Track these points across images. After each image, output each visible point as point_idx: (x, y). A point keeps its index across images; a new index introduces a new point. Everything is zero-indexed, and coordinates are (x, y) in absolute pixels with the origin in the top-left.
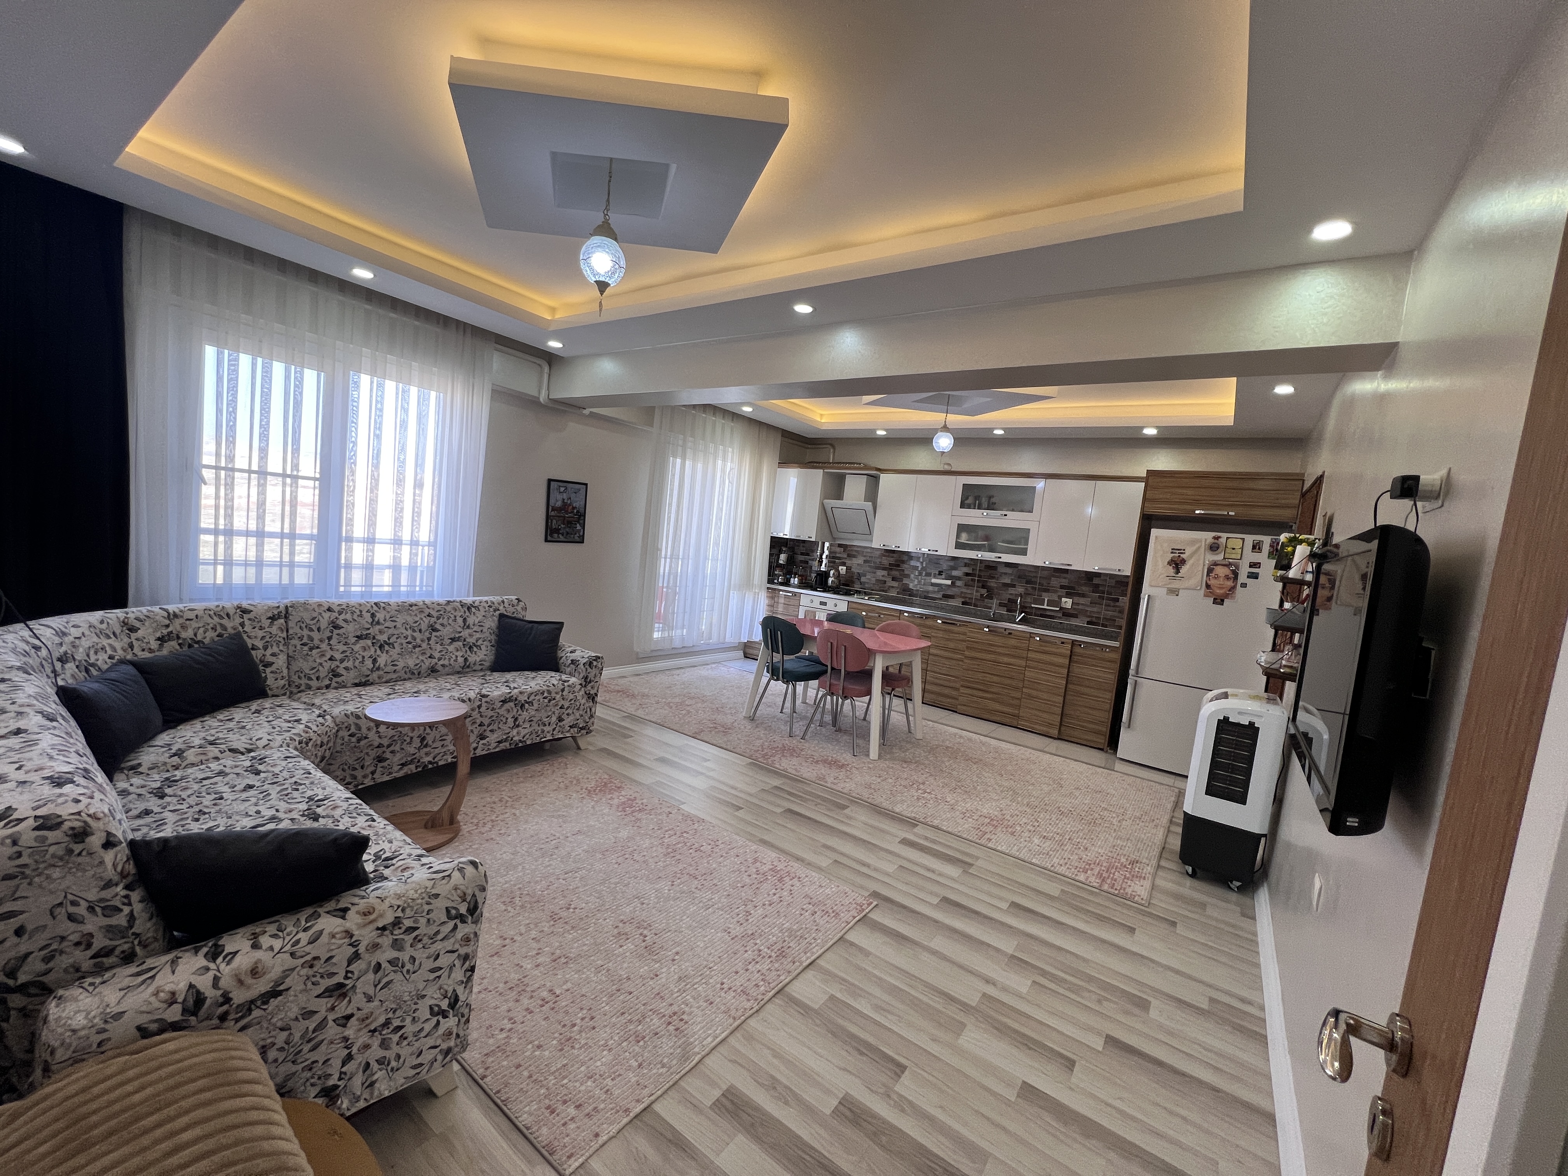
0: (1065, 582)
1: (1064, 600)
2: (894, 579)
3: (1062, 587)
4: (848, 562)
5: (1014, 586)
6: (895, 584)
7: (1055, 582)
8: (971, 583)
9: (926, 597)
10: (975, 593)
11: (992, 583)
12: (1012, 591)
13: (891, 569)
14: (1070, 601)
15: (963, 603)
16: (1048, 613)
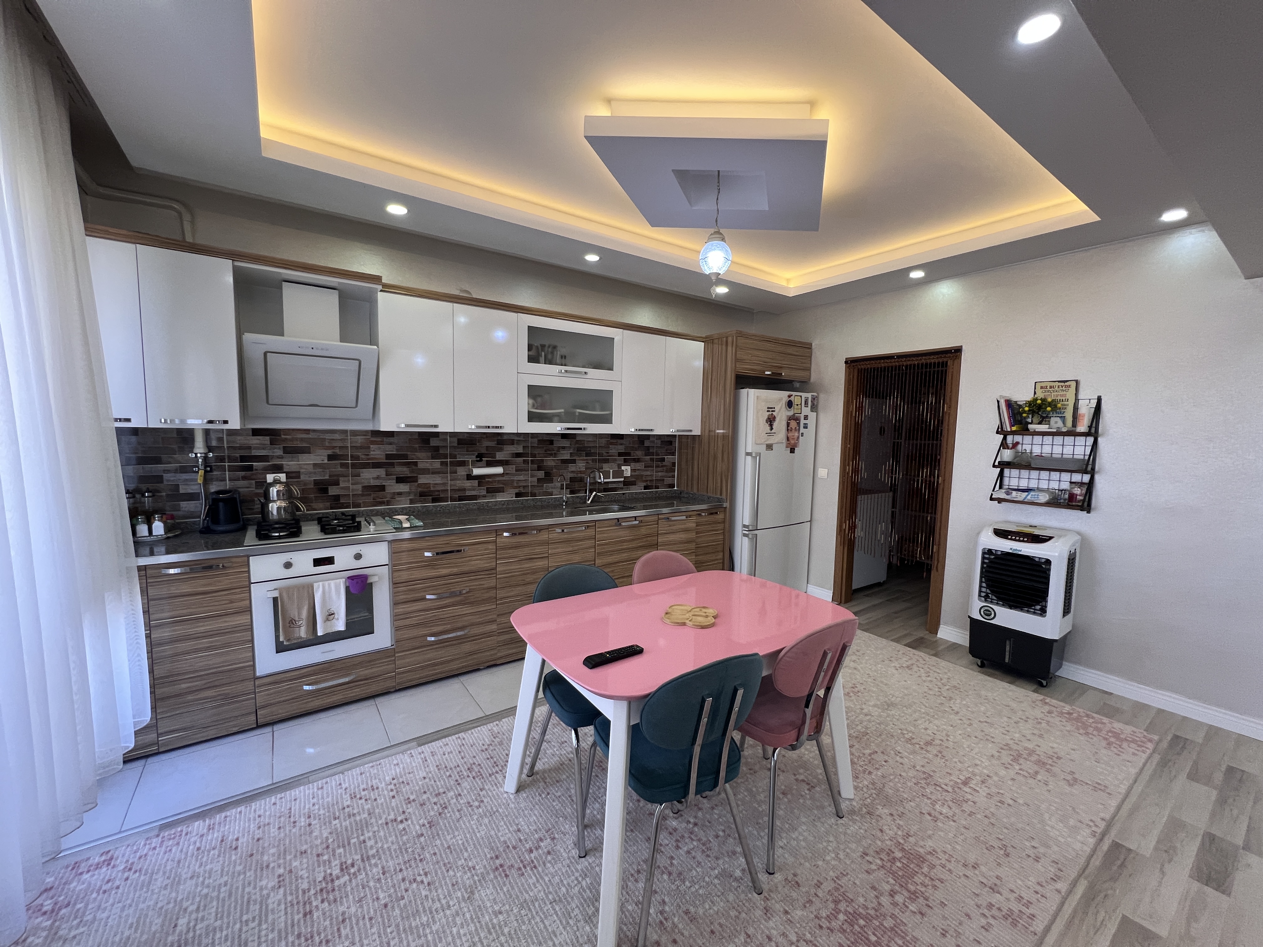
0: (621, 449)
1: (623, 468)
2: (400, 480)
3: (620, 454)
4: (290, 464)
5: (574, 462)
6: (403, 488)
7: (614, 450)
8: (523, 466)
9: (461, 499)
10: (530, 478)
11: (550, 462)
12: (572, 467)
13: (392, 465)
14: (629, 468)
15: (518, 495)
16: (610, 486)
